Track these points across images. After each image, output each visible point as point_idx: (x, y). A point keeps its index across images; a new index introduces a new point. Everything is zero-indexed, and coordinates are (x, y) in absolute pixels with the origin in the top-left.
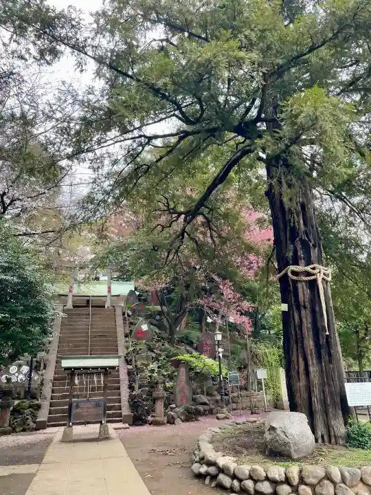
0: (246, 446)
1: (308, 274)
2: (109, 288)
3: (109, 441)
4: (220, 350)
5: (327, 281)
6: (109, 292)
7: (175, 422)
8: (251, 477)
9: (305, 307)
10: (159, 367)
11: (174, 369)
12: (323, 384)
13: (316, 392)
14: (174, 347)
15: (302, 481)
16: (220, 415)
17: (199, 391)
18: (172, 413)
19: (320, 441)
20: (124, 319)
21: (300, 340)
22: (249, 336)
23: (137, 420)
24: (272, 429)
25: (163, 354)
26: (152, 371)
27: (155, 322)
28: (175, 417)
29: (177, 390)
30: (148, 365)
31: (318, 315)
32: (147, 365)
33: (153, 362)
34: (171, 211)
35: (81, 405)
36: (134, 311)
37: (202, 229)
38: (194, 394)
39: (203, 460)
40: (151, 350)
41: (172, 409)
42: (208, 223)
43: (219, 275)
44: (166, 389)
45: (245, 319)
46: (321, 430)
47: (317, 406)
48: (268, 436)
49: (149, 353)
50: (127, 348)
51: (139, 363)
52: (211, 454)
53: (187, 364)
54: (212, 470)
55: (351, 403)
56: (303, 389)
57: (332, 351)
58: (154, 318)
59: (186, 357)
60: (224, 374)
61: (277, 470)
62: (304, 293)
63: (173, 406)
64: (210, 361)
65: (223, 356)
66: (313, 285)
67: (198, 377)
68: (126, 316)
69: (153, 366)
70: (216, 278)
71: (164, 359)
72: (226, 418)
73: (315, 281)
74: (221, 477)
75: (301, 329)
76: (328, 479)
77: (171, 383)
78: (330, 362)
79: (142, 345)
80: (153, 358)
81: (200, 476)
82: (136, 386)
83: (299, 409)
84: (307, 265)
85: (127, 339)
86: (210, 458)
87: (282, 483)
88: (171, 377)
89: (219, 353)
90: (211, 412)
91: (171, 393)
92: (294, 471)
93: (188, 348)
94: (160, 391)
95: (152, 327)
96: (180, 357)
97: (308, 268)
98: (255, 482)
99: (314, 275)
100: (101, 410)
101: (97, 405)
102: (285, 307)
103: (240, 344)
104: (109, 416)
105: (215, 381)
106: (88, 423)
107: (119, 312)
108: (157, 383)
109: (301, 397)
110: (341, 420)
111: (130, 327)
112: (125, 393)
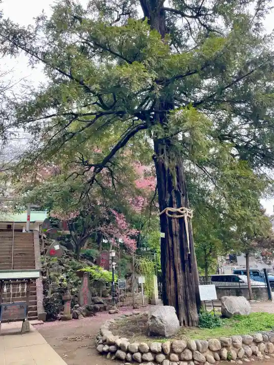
0: (134, 331)
1: (179, 213)
2: (29, 216)
3: (30, 334)
4: (114, 263)
5: (190, 218)
6: (29, 219)
7: (79, 318)
8: (139, 351)
9: (176, 236)
10: (67, 277)
11: (78, 278)
12: (185, 287)
13: (181, 291)
14: (78, 261)
15: (172, 351)
16: (112, 311)
17: (96, 294)
18: (77, 311)
19: (182, 324)
20: (41, 241)
21: (172, 258)
22: (134, 253)
23: (50, 317)
24: (153, 317)
25: (70, 267)
26: (62, 280)
27: (64, 243)
28: (79, 314)
29: (81, 293)
30: (59, 276)
31: (184, 240)
32: (57, 276)
33: (63, 274)
34: (85, 163)
35: (9, 307)
36: (48, 234)
37: (106, 177)
38: (93, 296)
39: (105, 342)
40: (61, 264)
41: (76, 308)
42: (111, 174)
43: (115, 210)
44: (72, 293)
45: (133, 241)
46: (183, 317)
47: (181, 301)
48: (150, 323)
49: (60, 267)
50: (43, 263)
51: (52, 274)
52: (111, 337)
53: (88, 274)
54: (112, 348)
55: (202, 299)
56: (173, 290)
57: (192, 265)
58: (64, 240)
59: (88, 269)
60: (115, 281)
61: (156, 345)
62: (175, 226)
63: (78, 305)
64: (105, 272)
65: (116, 268)
66: (181, 221)
67: (97, 283)
68: (42, 238)
69: (63, 276)
70: (114, 212)
71: (71, 271)
72: (116, 313)
73: (183, 218)
74: (119, 352)
75: (173, 249)
76: (188, 349)
77: (76, 289)
78: (190, 272)
79: (55, 260)
80: (62, 270)
81: (103, 353)
82: (49, 292)
83: (170, 303)
84: (178, 207)
85: (42, 256)
86: (111, 340)
87: (159, 353)
88: (76, 284)
89: (113, 265)
90: (105, 309)
91: (76, 296)
92: (167, 344)
93: (90, 262)
94: (68, 295)
95: (63, 247)
96: (84, 269)
97: (179, 210)
98: (142, 354)
99: (182, 214)
100: (24, 311)
101: (22, 307)
102: (163, 235)
103: (126, 259)
104: (30, 315)
105: (108, 286)
106: (10, 321)
107: (36, 236)
108: (66, 289)
109: (171, 296)
110: (196, 310)
111: (45, 247)
112: (40, 298)
